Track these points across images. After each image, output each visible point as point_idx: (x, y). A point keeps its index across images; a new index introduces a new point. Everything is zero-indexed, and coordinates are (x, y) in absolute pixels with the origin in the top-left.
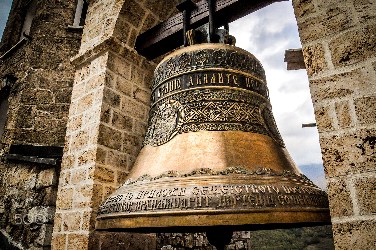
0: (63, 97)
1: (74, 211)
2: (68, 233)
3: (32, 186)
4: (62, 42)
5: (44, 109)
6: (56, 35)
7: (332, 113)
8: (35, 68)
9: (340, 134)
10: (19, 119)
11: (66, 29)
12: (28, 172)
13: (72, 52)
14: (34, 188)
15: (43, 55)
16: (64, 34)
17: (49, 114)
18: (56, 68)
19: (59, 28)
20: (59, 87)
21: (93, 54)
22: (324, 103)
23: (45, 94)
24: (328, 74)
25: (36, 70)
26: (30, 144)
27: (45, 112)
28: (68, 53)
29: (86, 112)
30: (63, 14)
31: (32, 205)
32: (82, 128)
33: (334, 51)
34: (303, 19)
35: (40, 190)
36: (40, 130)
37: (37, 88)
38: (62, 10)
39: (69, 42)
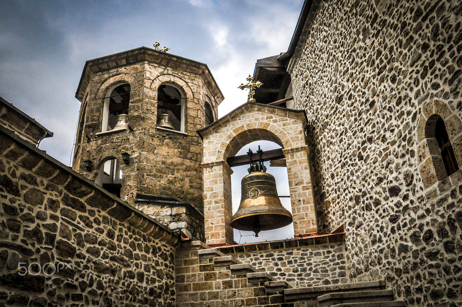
0: (159, 170)
1: (215, 218)
2: (213, 226)
4: (154, 136)
5: (150, 176)
6: (150, 132)
8: (142, 151)
9: (294, 199)
10: (139, 180)
11: (156, 129)
12: (161, 208)
13: (161, 144)
14: (171, 215)
15: (145, 143)
16: (154, 131)
17: (153, 179)
18: (153, 152)
19: (151, 127)
20: (156, 164)
21: (215, 164)
22: (292, 193)
23: (150, 167)
24: (293, 187)
25: (143, 152)
26: (146, 194)
27: (151, 178)
28: (158, 144)
29: (214, 186)
30: (152, 118)
31: (171, 222)
36: (150, 187)
37: (145, 163)
38: (151, 115)
39: (158, 137)
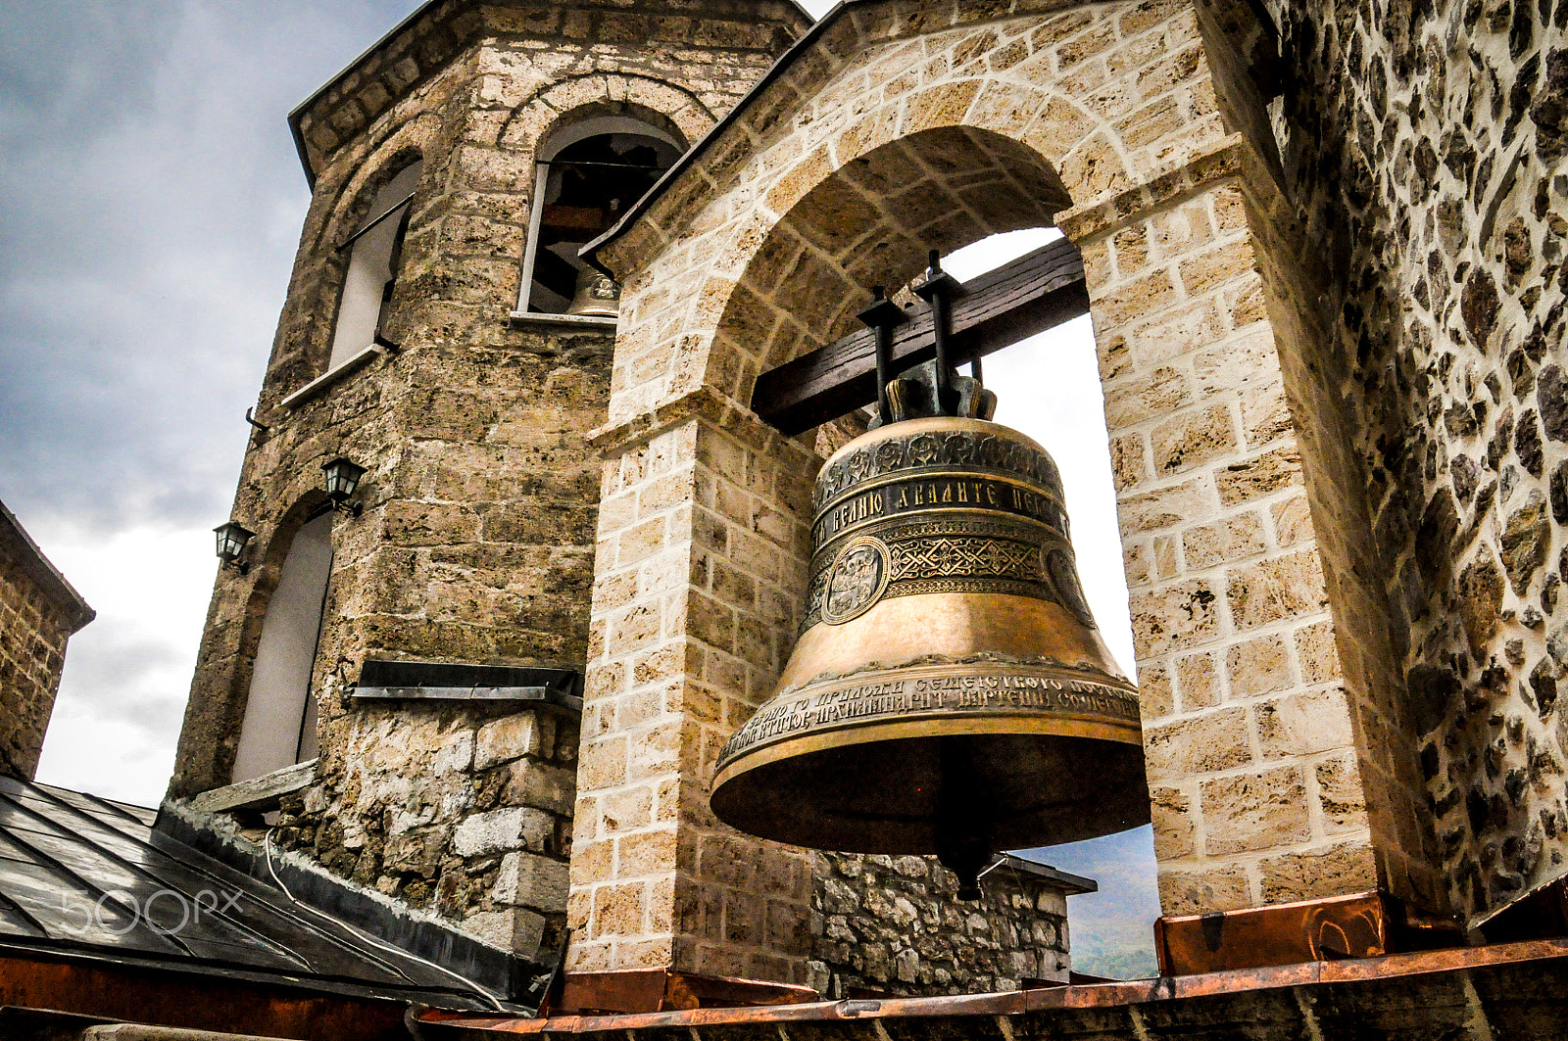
0: (506, 526)
1: (630, 787)
2: (617, 837)
3: (462, 762)
4: (492, 361)
5: (453, 559)
6: (475, 339)
7: (1149, 555)
8: (418, 439)
9: (1158, 589)
10: (383, 586)
11: (504, 323)
12: (440, 730)
13: (526, 392)
14: (469, 770)
15: (439, 399)
16: (497, 336)
17: (467, 573)
18: (481, 438)
19: (482, 318)
20: (493, 496)
21: (656, 425)
22: (1137, 539)
23: (455, 516)
24: (1146, 489)
25: (422, 445)
26: (419, 660)
27: (456, 568)
28: (513, 394)
29: (645, 564)
30: (490, 275)
31: (464, 812)
32: (640, 601)
33: (1159, 447)
34: (1114, 383)
35: (486, 772)
36: (442, 618)
37: (429, 498)
38: (488, 264)
39: (515, 361)
